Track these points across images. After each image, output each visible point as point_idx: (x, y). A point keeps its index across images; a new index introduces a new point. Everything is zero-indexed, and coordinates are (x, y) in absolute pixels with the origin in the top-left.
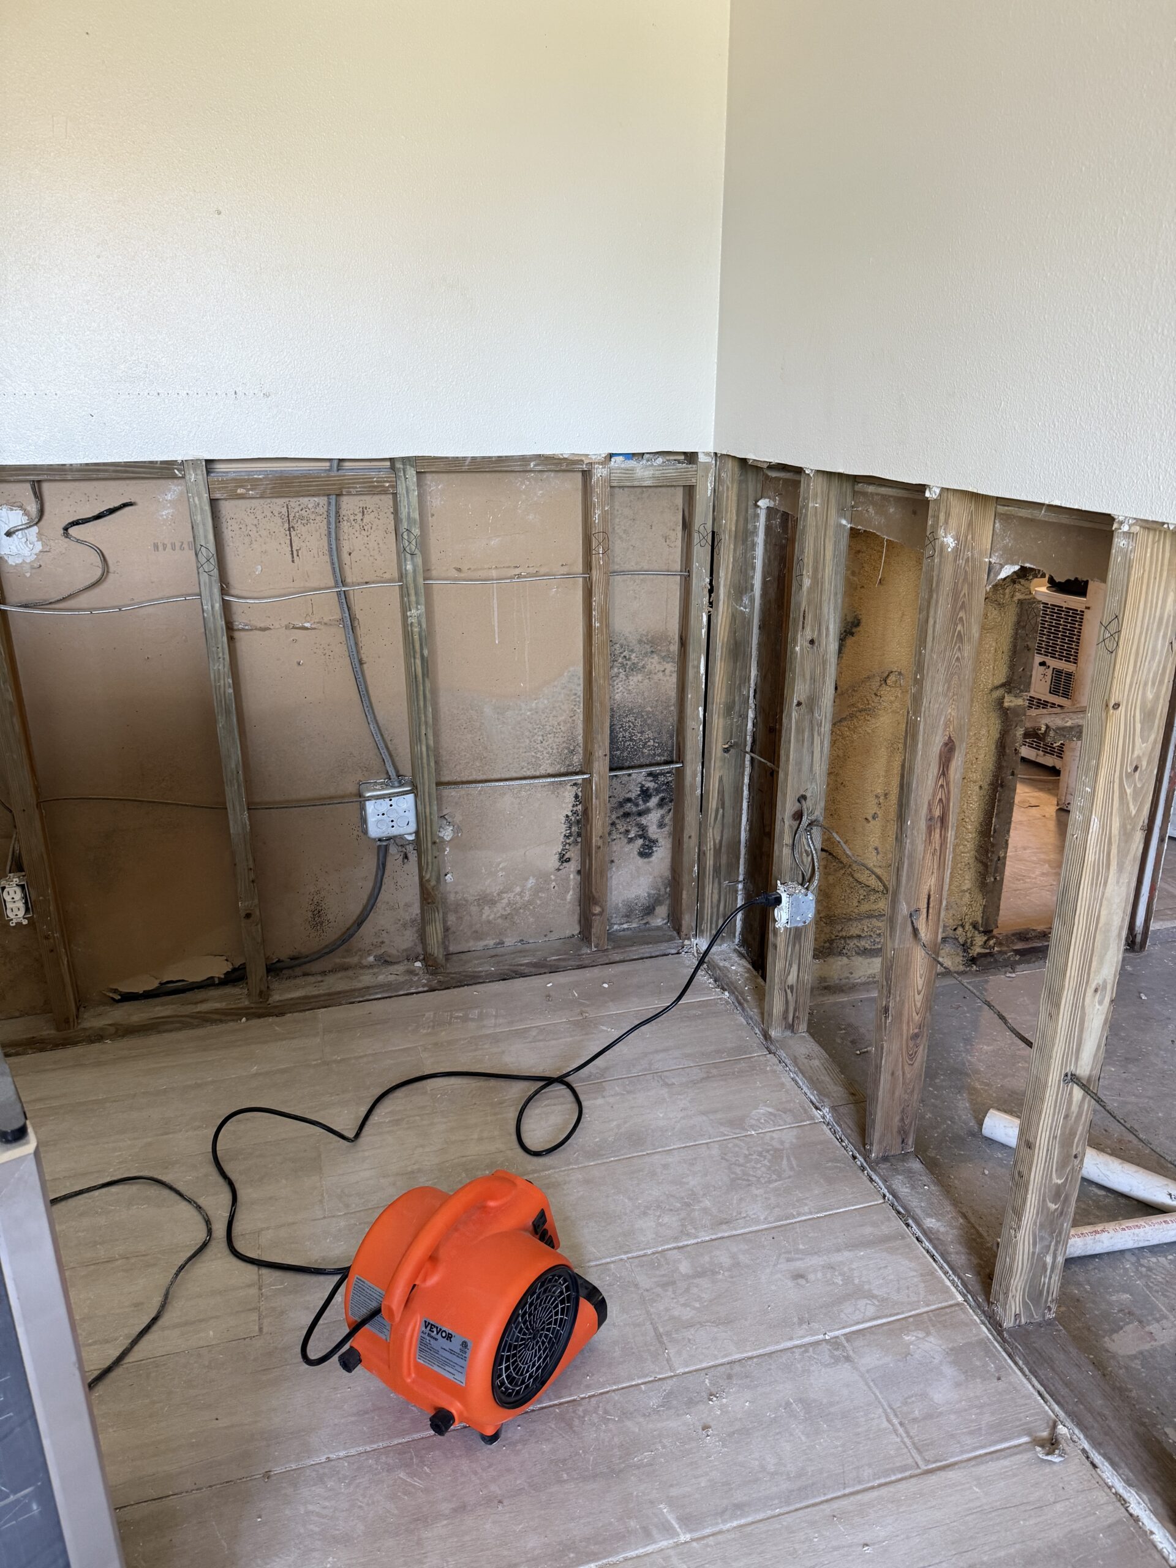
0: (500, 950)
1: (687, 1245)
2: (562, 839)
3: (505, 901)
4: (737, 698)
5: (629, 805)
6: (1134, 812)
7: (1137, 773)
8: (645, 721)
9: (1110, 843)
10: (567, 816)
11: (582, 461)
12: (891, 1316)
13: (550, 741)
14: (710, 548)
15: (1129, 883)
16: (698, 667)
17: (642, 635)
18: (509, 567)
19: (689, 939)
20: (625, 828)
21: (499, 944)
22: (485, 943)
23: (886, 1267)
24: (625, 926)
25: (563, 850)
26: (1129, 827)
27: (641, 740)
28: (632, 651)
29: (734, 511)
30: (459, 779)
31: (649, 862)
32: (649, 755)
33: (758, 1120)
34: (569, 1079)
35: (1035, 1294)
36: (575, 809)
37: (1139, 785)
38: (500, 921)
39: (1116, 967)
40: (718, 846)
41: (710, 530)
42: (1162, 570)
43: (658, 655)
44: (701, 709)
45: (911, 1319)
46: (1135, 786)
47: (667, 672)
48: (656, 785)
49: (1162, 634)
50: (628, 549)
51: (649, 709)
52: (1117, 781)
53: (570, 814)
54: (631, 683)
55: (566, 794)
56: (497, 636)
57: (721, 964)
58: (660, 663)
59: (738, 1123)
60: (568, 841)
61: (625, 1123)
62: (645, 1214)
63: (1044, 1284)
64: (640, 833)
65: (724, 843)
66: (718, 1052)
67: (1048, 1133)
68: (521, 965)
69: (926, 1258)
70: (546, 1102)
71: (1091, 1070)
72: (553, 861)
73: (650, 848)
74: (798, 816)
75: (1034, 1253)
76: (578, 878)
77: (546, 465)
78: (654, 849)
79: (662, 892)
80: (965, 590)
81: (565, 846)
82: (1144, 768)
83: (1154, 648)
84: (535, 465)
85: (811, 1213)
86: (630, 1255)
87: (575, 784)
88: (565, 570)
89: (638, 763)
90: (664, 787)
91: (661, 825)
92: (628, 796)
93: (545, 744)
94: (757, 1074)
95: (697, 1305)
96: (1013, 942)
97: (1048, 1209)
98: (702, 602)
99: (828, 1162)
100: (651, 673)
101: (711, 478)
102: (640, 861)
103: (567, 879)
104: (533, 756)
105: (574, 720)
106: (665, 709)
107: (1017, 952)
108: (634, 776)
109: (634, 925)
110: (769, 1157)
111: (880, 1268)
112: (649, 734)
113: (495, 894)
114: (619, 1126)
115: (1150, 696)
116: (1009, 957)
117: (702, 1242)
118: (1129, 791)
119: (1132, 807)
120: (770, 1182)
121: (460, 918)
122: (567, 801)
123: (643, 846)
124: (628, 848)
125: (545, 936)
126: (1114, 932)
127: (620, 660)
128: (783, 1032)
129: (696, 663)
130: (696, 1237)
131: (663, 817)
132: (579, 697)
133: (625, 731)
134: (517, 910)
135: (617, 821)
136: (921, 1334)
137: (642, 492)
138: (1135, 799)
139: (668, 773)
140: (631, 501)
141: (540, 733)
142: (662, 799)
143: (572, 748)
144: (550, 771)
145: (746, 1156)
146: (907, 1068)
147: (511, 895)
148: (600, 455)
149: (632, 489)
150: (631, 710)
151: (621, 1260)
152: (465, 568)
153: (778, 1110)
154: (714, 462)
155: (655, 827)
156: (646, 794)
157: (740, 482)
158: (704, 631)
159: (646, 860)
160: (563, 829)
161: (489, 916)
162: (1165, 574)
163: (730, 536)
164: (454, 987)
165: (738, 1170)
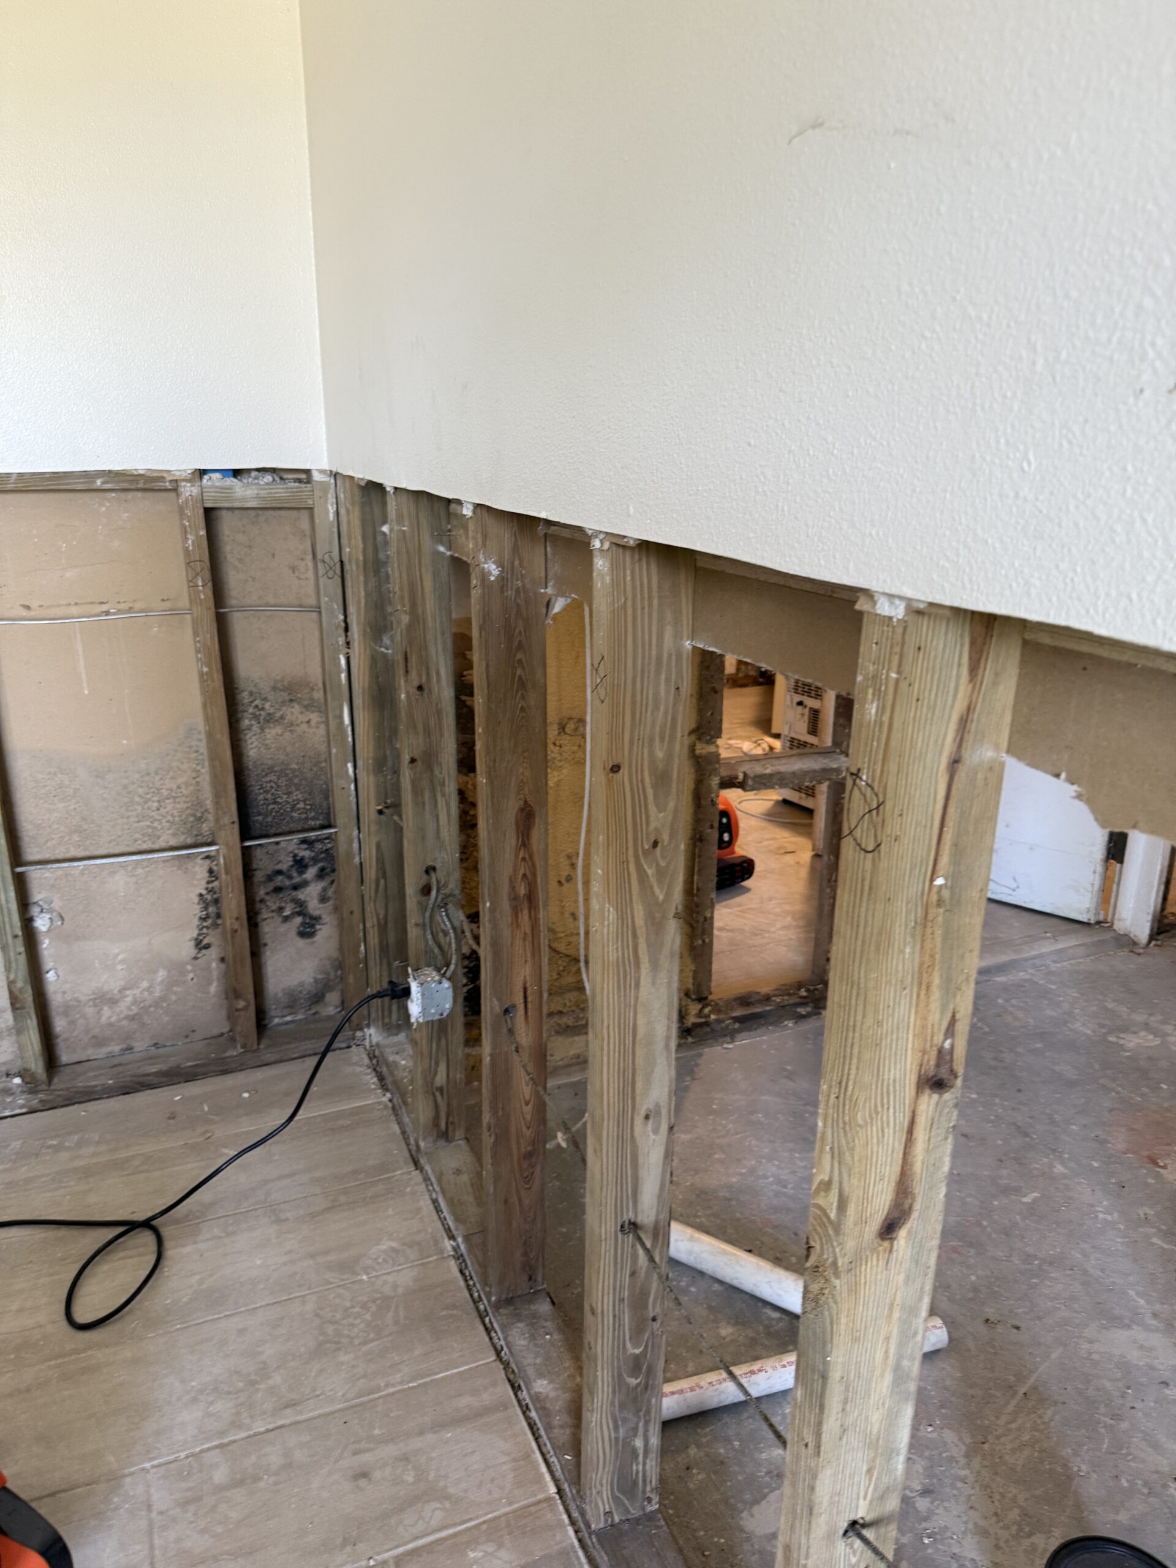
0: (129, 1057)
1: (235, 1441)
2: (196, 922)
3: (129, 999)
4: (388, 752)
5: (280, 878)
6: (661, 897)
7: (658, 849)
8: (290, 780)
9: (635, 936)
10: (201, 895)
11: (163, 478)
12: (461, 1523)
13: (169, 807)
14: (339, 580)
15: (669, 983)
16: (341, 717)
17: (276, 681)
18: (92, 603)
19: (361, 1029)
20: (278, 905)
21: (127, 1049)
22: (109, 1049)
23: (473, 1453)
24: (289, 1018)
25: (199, 935)
26: (658, 915)
27: (287, 802)
28: (265, 699)
29: (360, 538)
30: (53, 858)
31: (313, 943)
32: (300, 819)
33: (376, 1259)
34: (154, 1223)
35: (626, 1485)
36: (210, 886)
37: (663, 864)
38: (125, 1023)
39: (670, 1086)
40: (382, 922)
41: (337, 559)
42: (650, 598)
43: (299, 703)
44: (350, 766)
45: (485, 1527)
46: (658, 864)
47: (313, 723)
48: (313, 854)
49: (663, 677)
50: (247, 581)
51: (294, 766)
52: (631, 859)
53: (204, 892)
54: (268, 736)
55: (197, 869)
56: (85, 685)
57: (391, 1059)
58: (302, 713)
59: (347, 1267)
60: (205, 924)
61: (211, 1276)
62: (195, 1400)
63: (637, 1472)
64: (298, 910)
65: (390, 918)
66: (355, 1172)
67: (611, 1296)
68: (148, 1075)
69: (525, 1434)
70: (122, 1254)
71: (657, 1215)
72: (189, 949)
73: (312, 926)
74: (426, 890)
75: (617, 1439)
76: (223, 966)
77: (117, 482)
78: (318, 927)
79: (332, 976)
80: (521, 627)
81: (201, 929)
82: (666, 843)
83: (656, 694)
84: (103, 483)
85: (401, 1383)
86: (155, 1462)
87: (208, 857)
88: (167, 605)
89: (287, 829)
90: (323, 856)
91: (323, 899)
92: (279, 867)
93: (162, 811)
94: (392, 1199)
95: (220, 1529)
96: (732, 1010)
97: (628, 1385)
98: (337, 642)
99: (443, 1309)
100: (292, 725)
101: (331, 499)
102: (301, 943)
103: (208, 968)
104: (149, 827)
105: (198, 782)
106: (315, 766)
107: (737, 1019)
108: (283, 845)
109: (300, 1017)
110: (374, 1308)
111: (466, 1455)
112: (297, 795)
113: (116, 992)
114: (201, 1282)
115: (660, 754)
116: (727, 1026)
117: (255, 1435)
118: (650, 872)
119: (657, 891)
120: (365, 1343)
121: (72, 1023)
122: (199, 877)
123: (303, 924)
124: (283, 928)
125: (187, 1037)
126: (660, 1045)
127: (251, 710)
128: (435, 1142)
129: (337, 712)
130: (250, 1429)
131: (324, 890)
132: (202, 754)
133: (267, 792)
134: (146, 1009)
135: (267, 898)
136: (490, 1548)
137: (257, 516)
138: (660, 882)
139: (326, 839)
140: (244, 526)
141: (155, 799)
142: (322, 870)
143: (199, 815)
144: (173, 842)
145: (346, 1310)
146: (523, 1193)
147: (137, 991)
148: (185, 471)
149: (244, 512)
150: (271, 769)
151: (143, 1469)
152: (34, 604)
153: (404, 1244)
154: (332, 481)
155: (316, 901)
156: (300, 864)
157: (363, 505)
158: (343, 676)
159: (308, 941)
160: (197, 910)
161: (110, 1017)
162: (655, 602)
163: (357, 567)
164: (62, 1106)
165: (330, 1329)
